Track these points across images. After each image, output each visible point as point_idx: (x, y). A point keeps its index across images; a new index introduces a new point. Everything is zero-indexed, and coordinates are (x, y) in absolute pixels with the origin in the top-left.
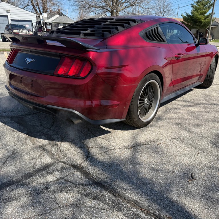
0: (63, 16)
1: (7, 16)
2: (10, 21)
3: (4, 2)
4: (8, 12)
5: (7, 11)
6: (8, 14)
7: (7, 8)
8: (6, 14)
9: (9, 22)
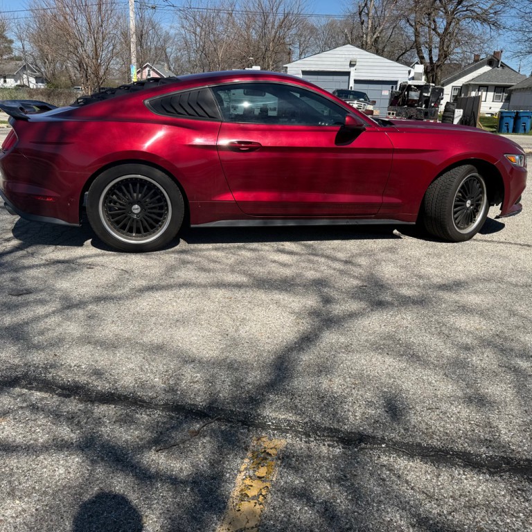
0: (500, 69)
1: (348, 74)
2: (352, 84)
3: (349, 45)
4: (352, 65)
5: (351, 62)
6: (352, 70)
7: (351, 56)
8: (346, 69)
9: (350, 86)
